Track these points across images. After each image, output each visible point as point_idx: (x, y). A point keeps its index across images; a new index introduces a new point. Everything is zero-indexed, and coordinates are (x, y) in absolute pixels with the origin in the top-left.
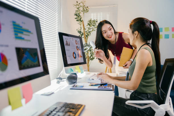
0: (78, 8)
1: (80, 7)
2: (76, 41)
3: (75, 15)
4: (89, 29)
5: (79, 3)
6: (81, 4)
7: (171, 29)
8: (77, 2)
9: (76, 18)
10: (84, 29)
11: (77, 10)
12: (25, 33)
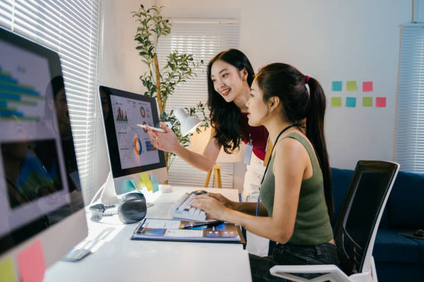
0: (144, 23)
1: (149, 20)
2: (142, 108)
3: (136, 39)
4: (171, 76)
5: (146, 9)
6: (152, 13)
7: (361, 86)
8: (142, 6)
9: (138, 48)
10: (159, 76)
11: (142, 26)
12: (24, 98)
